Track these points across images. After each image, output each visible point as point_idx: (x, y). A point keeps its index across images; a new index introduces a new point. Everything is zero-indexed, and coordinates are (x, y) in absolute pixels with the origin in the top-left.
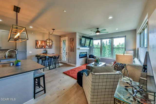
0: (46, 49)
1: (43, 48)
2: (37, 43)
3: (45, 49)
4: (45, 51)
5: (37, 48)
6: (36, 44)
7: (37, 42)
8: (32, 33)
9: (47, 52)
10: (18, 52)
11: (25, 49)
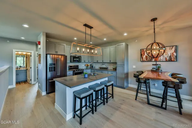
0: (158, 63)
3: (155, 63)
4: (155, 67)
5: (143, 61)
6: (141, 55)
7: (142, 53)
8: (136, 41)
9: (160, 69)
10: (118, 65)
11: (123, 62)
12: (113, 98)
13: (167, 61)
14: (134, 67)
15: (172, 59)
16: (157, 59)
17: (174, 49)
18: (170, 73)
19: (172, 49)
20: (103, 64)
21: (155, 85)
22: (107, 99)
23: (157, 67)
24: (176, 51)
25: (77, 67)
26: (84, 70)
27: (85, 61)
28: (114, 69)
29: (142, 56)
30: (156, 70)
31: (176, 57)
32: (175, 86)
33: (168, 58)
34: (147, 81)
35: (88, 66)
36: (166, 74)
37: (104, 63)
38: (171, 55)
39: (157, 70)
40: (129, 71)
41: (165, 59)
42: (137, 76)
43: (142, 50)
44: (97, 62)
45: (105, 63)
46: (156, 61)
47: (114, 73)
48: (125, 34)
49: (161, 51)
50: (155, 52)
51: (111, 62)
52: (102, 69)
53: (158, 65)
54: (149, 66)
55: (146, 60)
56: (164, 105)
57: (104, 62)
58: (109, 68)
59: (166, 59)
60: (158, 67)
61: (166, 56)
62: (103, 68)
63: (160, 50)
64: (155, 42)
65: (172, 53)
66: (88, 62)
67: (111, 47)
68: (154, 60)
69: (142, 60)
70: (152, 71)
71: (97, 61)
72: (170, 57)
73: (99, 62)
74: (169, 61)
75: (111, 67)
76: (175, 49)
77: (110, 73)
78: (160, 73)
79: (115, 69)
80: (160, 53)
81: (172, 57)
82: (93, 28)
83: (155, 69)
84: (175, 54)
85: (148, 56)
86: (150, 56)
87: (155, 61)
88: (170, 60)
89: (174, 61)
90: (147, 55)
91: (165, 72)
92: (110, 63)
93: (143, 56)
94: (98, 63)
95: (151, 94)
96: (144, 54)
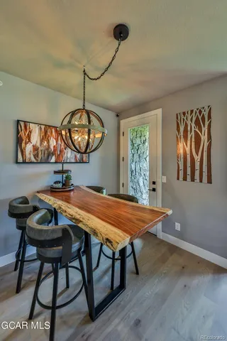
0: (66, 167)
1: (53, 159)
2: (24, 138)
3: (56, 167)
4: (59, 177)
5: (24, 162)
6: (19, 140)
7: (22, 134)
9: (71, 182)
13: (77, 162)
15: (84, 158)
29: (23, 145)
33: (78, 156)
39: (63, 188)
41: (74, 158)
43: (22, 124)
53: (66, 171)
55: (33, 159)
60: (66, 177)
69: (20, 160)
70: (52, 191)
87: (57, 163)
88: (82, 161)
89: (86, 162)
93: (26, 144)
96: (29, 141)
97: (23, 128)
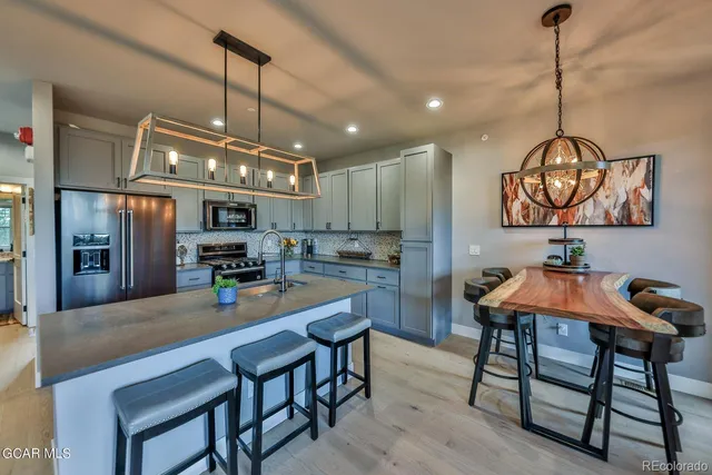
0: (573, 233)
2: (510, 194)
3: (559, 234)
4: (558, 250)
5: (511, 226)
6: (504, 198)
7: (507, 189)
8: (485, 138)
9: (583, 260)
10: (405, 244)
11: (428, 231)
12: (368, 395)
13: (610, 225)
14: (475, 250)
15: (635, 218)
16: (570, 217)
17: (641, 171)
18: (624, 278)
19: (634, 168)
20: (353, 236)
21: (557, 328)
22: (333, 406)
23: (569, 254)
24: (651, 180)
25: (239, 251)
26: (267, 265)
27: (274, 226)
28: (392, 258)
29: (509, 203)
30: (565, 263)
31: (652, 205)
32: (650, 345)
33: (615, 213)
34: (523, 320)
35: (289, 245)
36: (606, 284)
37: (353, 232)
38: (631, 197)
39: (566, 266)
40: (455, 267)
41: (603, 216)
42: (477, 293)
43: (507, 177)
44: (329, 231)
45: (361, 232)
46: (563, 225)
47: (391, 278)
48: (434, 104)
49: (587, 181)
50: (558, 184)
51: (381, 229)
52: (346, 256)
53: (571, 241)
54: (536, 245)
55: (522, 222)
56: (598, 430)
57: (353, 228)
58: (376, 256)
59: (607, 214)
60: (573, 251)
61: (606, 203)
62: (354, 253)
63: (584, 176)
64: (560, 137)
65: (636, 190)
66: (289, 228)
67: (380, 164)
68: (555, 221)
69: (506, 223)
70: (549, 269)
71: (328, 225)
72: (626, 205)
73: (333, 228)
74: (622, 225)
75: (381, 252)
76: (648, 171)
77: (373, 275)
78: (581, 278)
79: (395, 261)
80: (581, 187)
81: (632, 206)
82: (269, 59)
83: (559, 262)
84: (646, 193)
85: (533, 205)
86: (542, 202)
87: (559, 226)
88: (626, 221)
89: (642, 225)
90: (529, 201)
91: (602, 274)
92: (378, 234)
93: (512, 201)
94: (334, 232)
95: (542, 370)
96: (517, 197)
97: (508, 182)
